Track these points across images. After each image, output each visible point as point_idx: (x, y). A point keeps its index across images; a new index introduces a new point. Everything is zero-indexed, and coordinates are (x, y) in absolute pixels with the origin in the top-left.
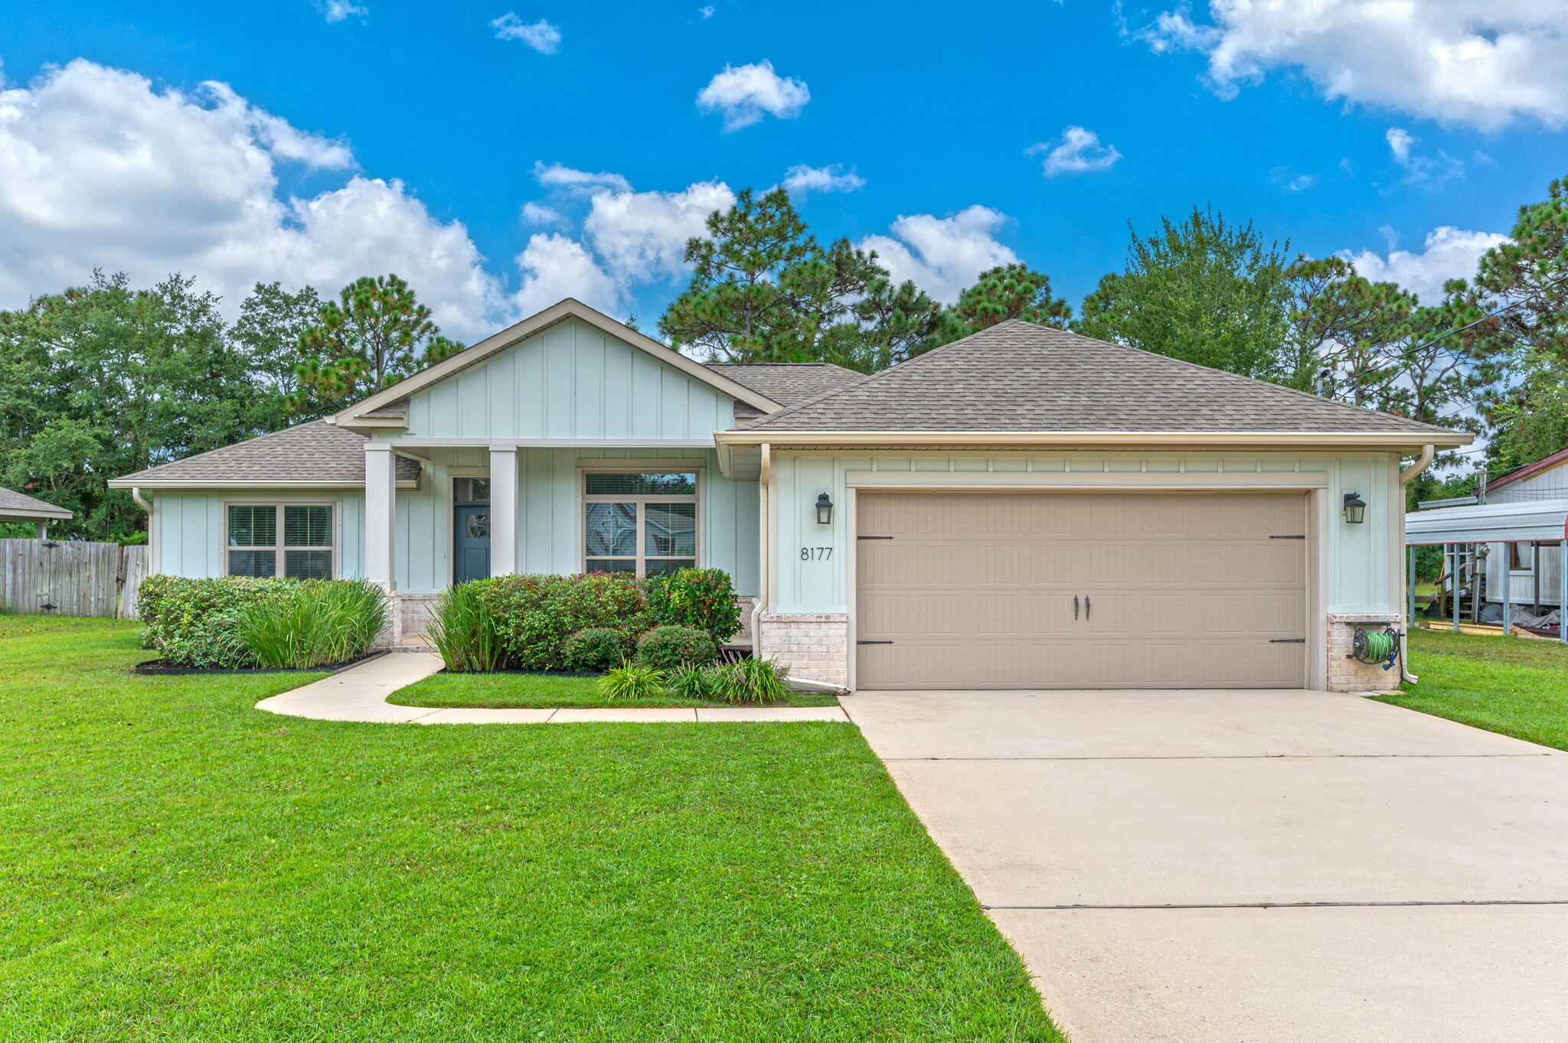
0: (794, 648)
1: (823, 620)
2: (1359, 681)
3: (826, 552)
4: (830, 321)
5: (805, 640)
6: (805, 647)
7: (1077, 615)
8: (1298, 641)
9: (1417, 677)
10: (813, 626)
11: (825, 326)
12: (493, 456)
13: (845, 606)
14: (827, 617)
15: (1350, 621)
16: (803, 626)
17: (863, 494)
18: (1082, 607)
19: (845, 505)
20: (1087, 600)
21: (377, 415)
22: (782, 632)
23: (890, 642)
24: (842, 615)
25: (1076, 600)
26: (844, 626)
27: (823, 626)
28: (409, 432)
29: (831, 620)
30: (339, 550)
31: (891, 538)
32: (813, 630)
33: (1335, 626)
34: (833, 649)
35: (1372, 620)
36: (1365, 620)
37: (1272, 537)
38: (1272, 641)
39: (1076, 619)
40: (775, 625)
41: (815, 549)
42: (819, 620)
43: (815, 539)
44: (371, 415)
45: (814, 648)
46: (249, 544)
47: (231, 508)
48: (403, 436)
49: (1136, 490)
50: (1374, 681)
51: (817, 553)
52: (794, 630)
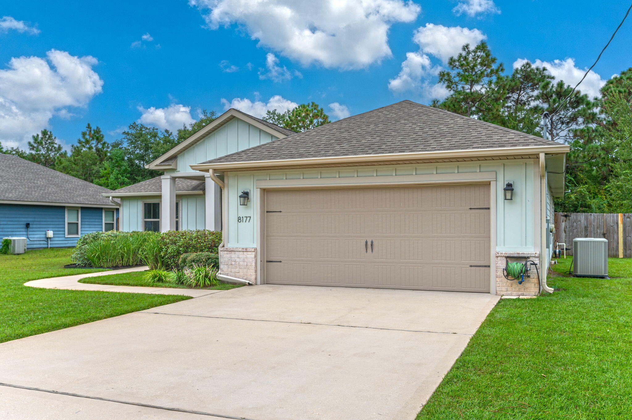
0: (233, 263)
1: (244, 250)
2: (514, 290)
3: (248, 219)
4: (529, 105)
5: (238, 260)
6: (238, 262)
7: (367, 250)
8: (486, 266)
9: (553, 289)
10: (241, 253)
11: (527, 107)
12: (206, 179)
13: (256, 244)
14: (246, 249)
15: (507, 255)
16: (237, 253)
17: (265, 192)
18: (369, 246)
19: (256, 197)
20: (372, 242)
21: (163, 164)
22: (228, 256)
23: (281, 262)
24: (253, 248)
25: (366, 242)
26: (254, 253)
27: (245, 253)
28: (177, 170)
29: (248, 250)
30: (181, 220)
31: (280, 212)
32: (241, 255)
33: (499, 258)
34: (249, 264)
35: (521, 255)
36: (516, 255)
37: (471, 209)
38: (471, 266)
39: (367, 252)
40: (226, 252)
41: (244, 218)
42: (243, 250)
43: (243, 212)
44: (161, 164)
45: (241, 263)
46: (151, 218)
47: (145, 204)
48: (175, 172)
49: (393, 185)
50: (523, 290)
51: (245, 219)
52: (233, 255)
